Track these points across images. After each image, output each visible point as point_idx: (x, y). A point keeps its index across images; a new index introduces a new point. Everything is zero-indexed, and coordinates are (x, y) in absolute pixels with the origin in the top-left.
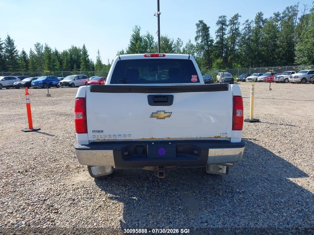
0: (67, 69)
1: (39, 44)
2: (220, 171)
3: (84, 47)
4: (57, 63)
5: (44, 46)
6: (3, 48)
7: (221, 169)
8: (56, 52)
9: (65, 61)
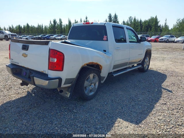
0: (144, 31)
1: (131, 17)
2: (66, 95)
3: (156, 17)
4: (139, 28)
5: (134, 18)
6: (112, 20)
7: (67, 94)
8: (141, 21)
9: (144, 26)
